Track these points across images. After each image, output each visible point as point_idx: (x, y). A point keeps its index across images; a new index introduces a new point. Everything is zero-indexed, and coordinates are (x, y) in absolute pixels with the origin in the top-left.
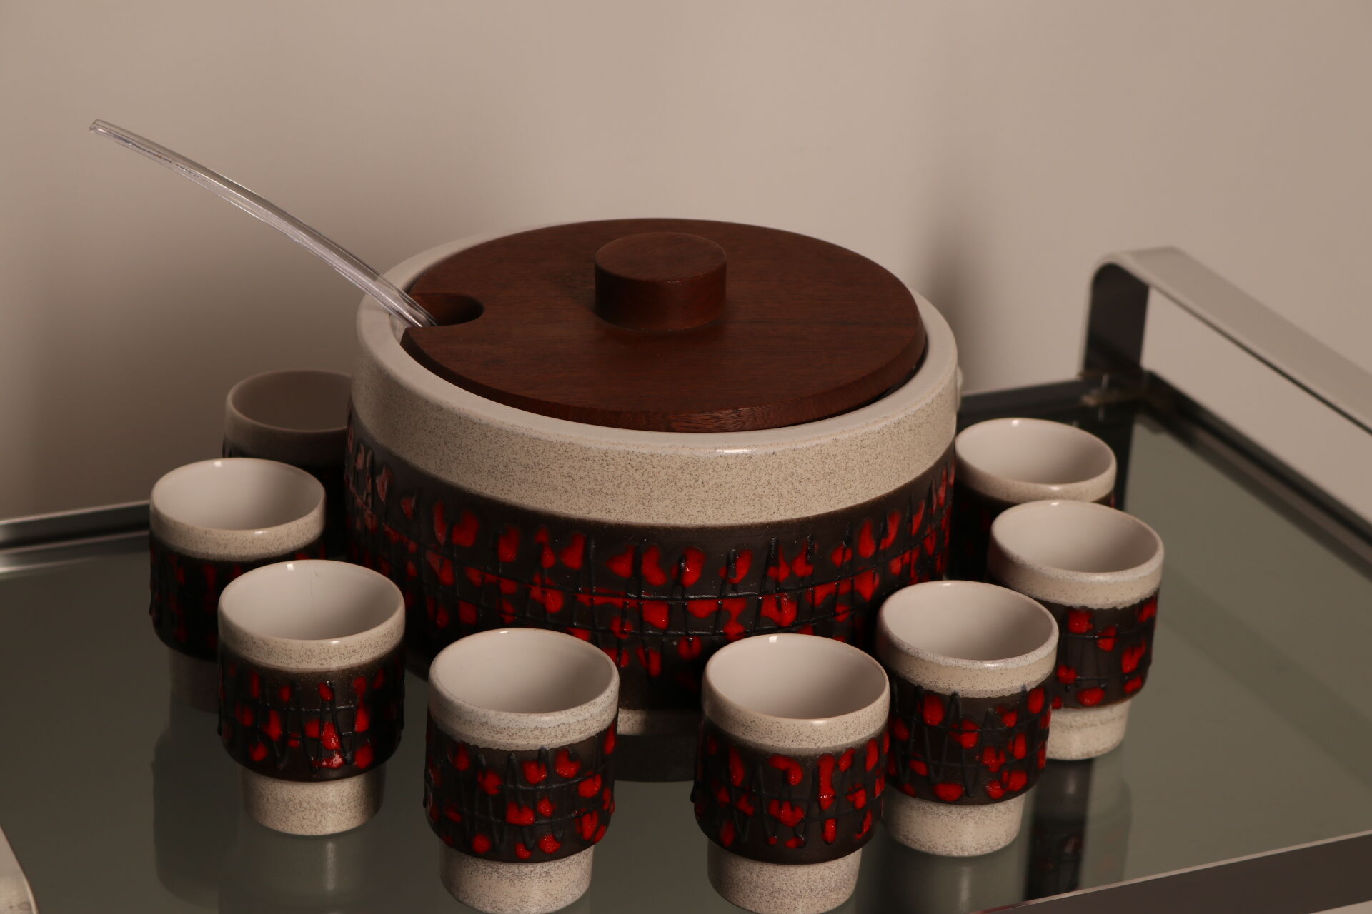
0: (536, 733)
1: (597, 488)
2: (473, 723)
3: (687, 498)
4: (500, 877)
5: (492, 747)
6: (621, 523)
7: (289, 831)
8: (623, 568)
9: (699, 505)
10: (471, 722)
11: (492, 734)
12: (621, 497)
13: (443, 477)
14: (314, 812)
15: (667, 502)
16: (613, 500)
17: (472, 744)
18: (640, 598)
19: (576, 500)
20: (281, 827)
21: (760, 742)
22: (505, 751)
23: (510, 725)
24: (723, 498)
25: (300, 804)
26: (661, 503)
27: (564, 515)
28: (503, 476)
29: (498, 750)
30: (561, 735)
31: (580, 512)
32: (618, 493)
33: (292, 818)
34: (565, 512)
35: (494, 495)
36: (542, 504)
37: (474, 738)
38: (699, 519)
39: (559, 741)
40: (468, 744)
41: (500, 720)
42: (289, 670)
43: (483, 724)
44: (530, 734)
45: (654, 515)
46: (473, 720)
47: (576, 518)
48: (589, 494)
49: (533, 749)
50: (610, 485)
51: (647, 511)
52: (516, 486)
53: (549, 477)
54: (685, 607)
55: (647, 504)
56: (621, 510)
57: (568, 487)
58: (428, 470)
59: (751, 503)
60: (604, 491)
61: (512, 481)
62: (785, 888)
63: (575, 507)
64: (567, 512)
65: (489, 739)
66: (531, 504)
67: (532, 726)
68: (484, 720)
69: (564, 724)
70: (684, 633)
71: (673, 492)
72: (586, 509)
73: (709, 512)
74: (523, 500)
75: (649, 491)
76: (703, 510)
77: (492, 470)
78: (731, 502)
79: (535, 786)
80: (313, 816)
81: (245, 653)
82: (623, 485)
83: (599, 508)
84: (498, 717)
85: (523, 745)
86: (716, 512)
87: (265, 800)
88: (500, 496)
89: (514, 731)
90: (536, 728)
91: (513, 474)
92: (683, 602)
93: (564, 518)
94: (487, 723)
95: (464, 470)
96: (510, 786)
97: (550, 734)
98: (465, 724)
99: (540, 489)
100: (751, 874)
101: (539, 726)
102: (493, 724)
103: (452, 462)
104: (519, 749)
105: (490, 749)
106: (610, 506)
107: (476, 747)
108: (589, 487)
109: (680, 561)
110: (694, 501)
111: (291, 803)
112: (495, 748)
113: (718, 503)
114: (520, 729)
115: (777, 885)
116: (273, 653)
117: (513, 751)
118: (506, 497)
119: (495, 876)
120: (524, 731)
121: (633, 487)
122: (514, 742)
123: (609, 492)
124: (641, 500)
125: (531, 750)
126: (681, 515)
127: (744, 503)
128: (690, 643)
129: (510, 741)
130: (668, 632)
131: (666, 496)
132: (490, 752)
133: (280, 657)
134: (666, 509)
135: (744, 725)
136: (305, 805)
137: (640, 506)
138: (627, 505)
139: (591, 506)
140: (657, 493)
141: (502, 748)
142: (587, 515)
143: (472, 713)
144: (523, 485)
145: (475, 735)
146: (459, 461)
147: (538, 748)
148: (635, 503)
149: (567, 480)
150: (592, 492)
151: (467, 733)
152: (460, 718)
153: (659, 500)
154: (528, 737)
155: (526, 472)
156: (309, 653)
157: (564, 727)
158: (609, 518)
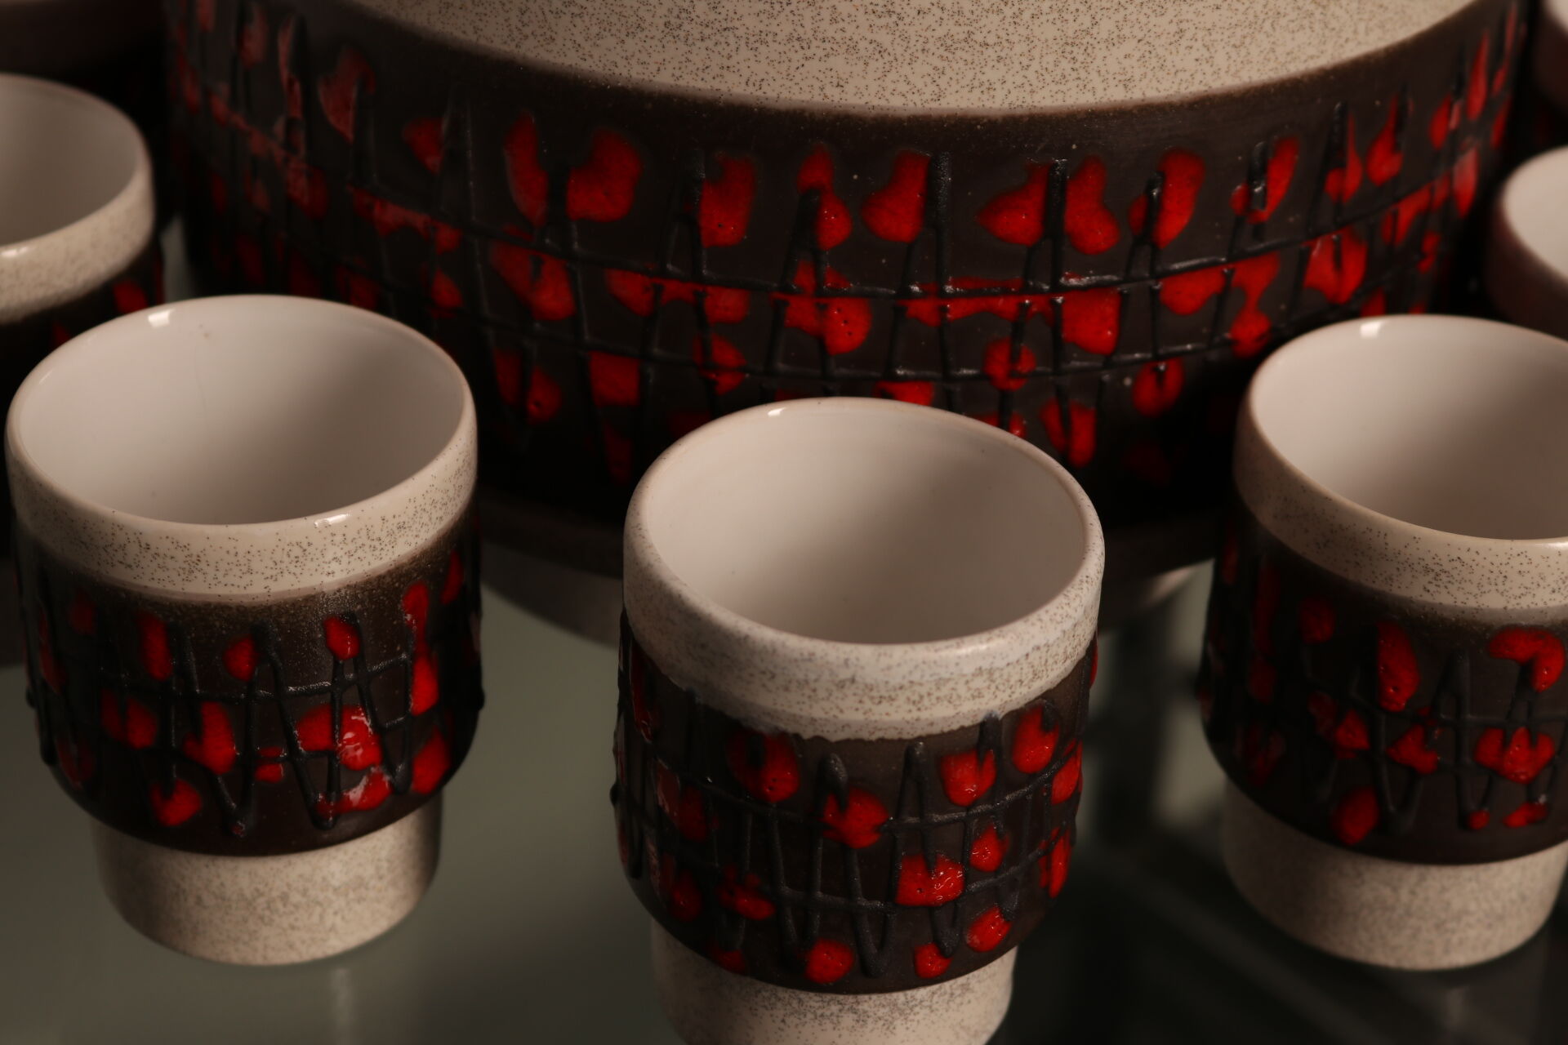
0: (979, 683)
1: (960, 32)
2: (812, 685)
3: (1173, 28)
4: (862, 1019)
5: (865, 735)
6: (1019, 112)
7: (258, 960)
8: (1022, 222)
9: (1199, 44)
10: (807, 682)
11: (868, 704)
12: (1021, 47)
13: (531, 55)
14: (318, 910)
15: (1129, 46)
16: (999, 59)
17: (808, 733)
18: (1058, 289)
19: (906, 70)
20: (236, 955)
21: (1472, 603)
22: (901, 740)
23: (916, 677)
24: (1251, 18)
25: (284, 898)
26: (1114, 50)
27: (874, 112)
28: (707, 32)
29: (882, 740)
30: (1031, 676)
31: (916, 98)
32: (1014, 38)
33: (265, 931)
34: (875, 102)
35: (682, 83)
36: (816, 91)
37: (813, 720)
38: (1199, 77)
39: (1024, 690)
40: (797, 736)
41: (889, 668)
42: (246, 601)
43: (841, 685)
44: (962, 690)
45: (1096, 81)
46: (812, 677)
47: (906, 114)
48: (942, 51)
49: (967, 723)
50: (995, 19)
51: (1083, 74)
52: (744, 53)
53: (834, 21)
54: (1154, 294)
55: (1080, 58)
56: (1019, 80)
57: (884, 38)
58: (483, 42)
59: (1306, 23)
60: (979, 37)
61: (732, 40)
62: (1473, 906)
63: (902, 87)
64: (883, 103)
65: (859, 717)
66: (785, 95)
67: (969, 669)
68: (845, 674)
69: (1038, 648)
70: (1149, 356)
71: (1143, 19)
72: (933, 87)
73: (1220, 60)
74: (765, 88)
75: (1086, 21)
76: (1207, 55)
77: (673, 21)
78: (1267, 26)
79: (968, 809)
80: (315, 919)
81: (122, 575)
82: (1026, 16)
83: (964, 82)
84: (884, 661)
85: (945, 719)
86: (1234, 55)
87: (191, 901)
88: (700, 85)
89: (924, 691)
90: (980, 671)
91: (737, 24)
92: (1151, 282)
93: (875, 119)
94: (853, 681)
95: (595, 30)
96: (912, 820)
97: (1008, 681)
98: (787, 689)
99: (809, 53)
100: (1395, 889)
101: (986, 665)
102: (869, 681)
103: (558, 14)
104: (936, 730)
105: (860, 741)
106: (992, 75)
107: (819, 740)
108: (940, 32)
109: (1150, 188)
110: (1188, 35)
111: (261, 900)
112: (874, 738)
113: (1239, 32)
114: (940, 683)
115: (1457, 904)
116: (203, 565)
117: (920, 738)
118: (716, 84)
119: (848, 1019)
120: (951, 684)
121: (1051, 17)
122: (925, 715)
123: (991, 40)
124: (1069, 48)
125: (962, 728)
126: (1160, 74)
127: (1292, 25)
128: (1160, 376)
129: (915, 714)
130: (1115, 358)
131: (1126, 31)
132: (857, 748)
133: (220, 575)
134: (1127, 63)
135: (1427, 570)
136: (296, 898)
137: (1065, 65)
138: (1035, 65)
139: (942, 82)
140: (1106, 27)
141: (891, 735)
142: (934, 105)
143: (810, 660)
144: (763, 48)
145: (817, 712)
146: (576, 10)
147: (980, 718)
148: (1051, 58)
149: (883, 21)
150: (948, 46)
151: (795, 710)
152: (773, 676)
153: (1110, 43)
154: (959, 697)
155: (771, 16)
156: (297, 551)
157: (1037, 654)
158: (988, 104)
